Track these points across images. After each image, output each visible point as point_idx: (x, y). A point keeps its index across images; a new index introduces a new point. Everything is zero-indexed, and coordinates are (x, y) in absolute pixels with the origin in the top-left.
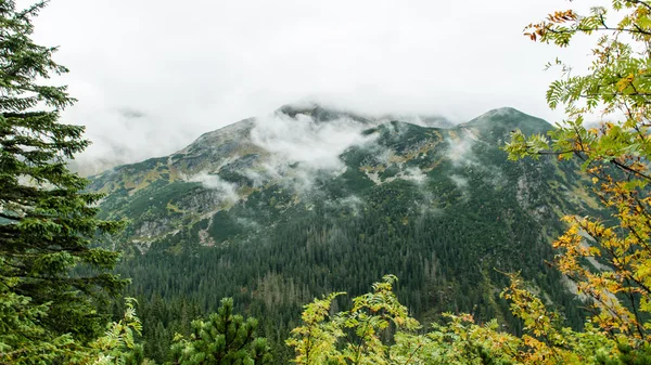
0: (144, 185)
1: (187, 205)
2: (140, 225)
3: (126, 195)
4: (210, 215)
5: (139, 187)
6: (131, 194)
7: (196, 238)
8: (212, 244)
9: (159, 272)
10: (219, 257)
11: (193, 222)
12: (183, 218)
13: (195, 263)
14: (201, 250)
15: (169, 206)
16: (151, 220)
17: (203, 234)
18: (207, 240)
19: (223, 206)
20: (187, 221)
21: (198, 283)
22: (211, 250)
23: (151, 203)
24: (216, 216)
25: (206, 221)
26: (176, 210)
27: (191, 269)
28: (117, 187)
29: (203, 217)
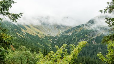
0: (79, 31)
1: (89, 35)
2: (80, 39)
3: (76, 33)
4: (95, 37)
5: (78, 31)
6: (77, 32)
7: (92, 43)
8: (96, 44)
9: (85, 50)
10: (98, 47)
11: (91, 39)
12: (89, 38)
13: (92, 48)
14: (94, 45)
15: (86, 35)
16: (82, 38)
17: (93, 42)
18: (94, 43)
19: (98, 35)
20: (90, 39)
21: (94, 53)
22: (96, 45)
23: (82, 35)
24: (96, 38)
25: (94, 39)
26: (87, 36)
27: (92, 49)
28: (74, 31)
29: (93, 38)
